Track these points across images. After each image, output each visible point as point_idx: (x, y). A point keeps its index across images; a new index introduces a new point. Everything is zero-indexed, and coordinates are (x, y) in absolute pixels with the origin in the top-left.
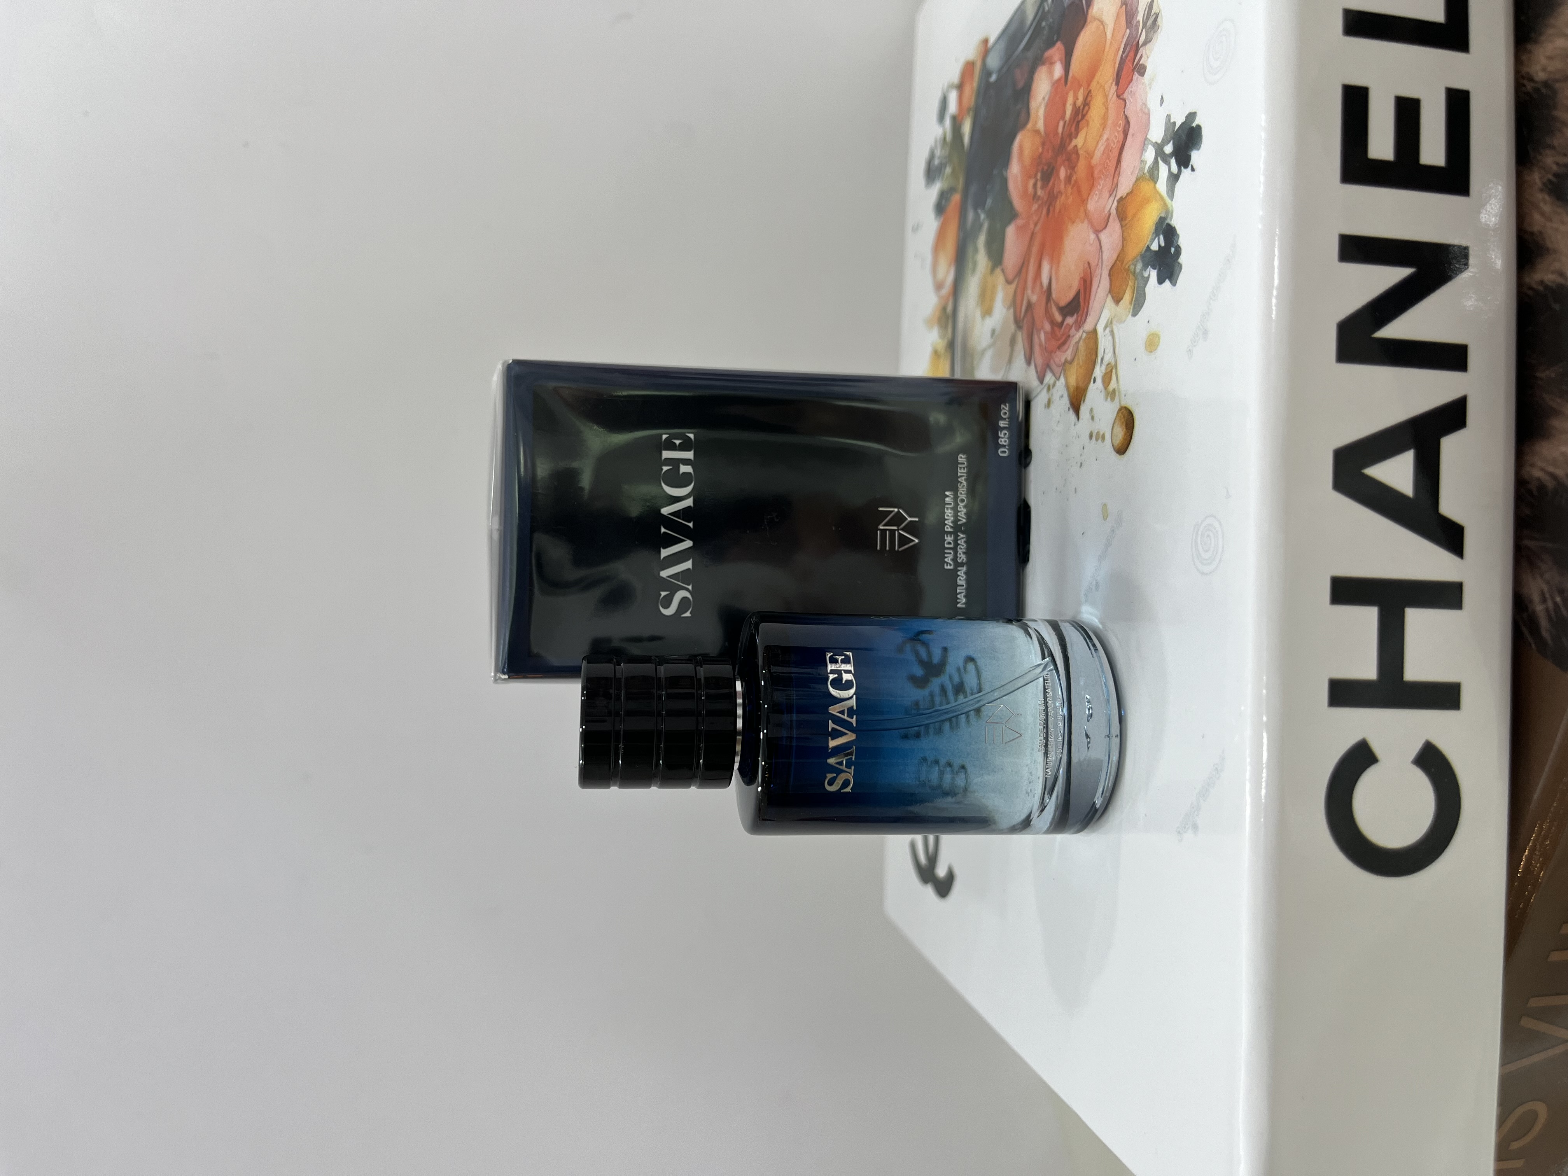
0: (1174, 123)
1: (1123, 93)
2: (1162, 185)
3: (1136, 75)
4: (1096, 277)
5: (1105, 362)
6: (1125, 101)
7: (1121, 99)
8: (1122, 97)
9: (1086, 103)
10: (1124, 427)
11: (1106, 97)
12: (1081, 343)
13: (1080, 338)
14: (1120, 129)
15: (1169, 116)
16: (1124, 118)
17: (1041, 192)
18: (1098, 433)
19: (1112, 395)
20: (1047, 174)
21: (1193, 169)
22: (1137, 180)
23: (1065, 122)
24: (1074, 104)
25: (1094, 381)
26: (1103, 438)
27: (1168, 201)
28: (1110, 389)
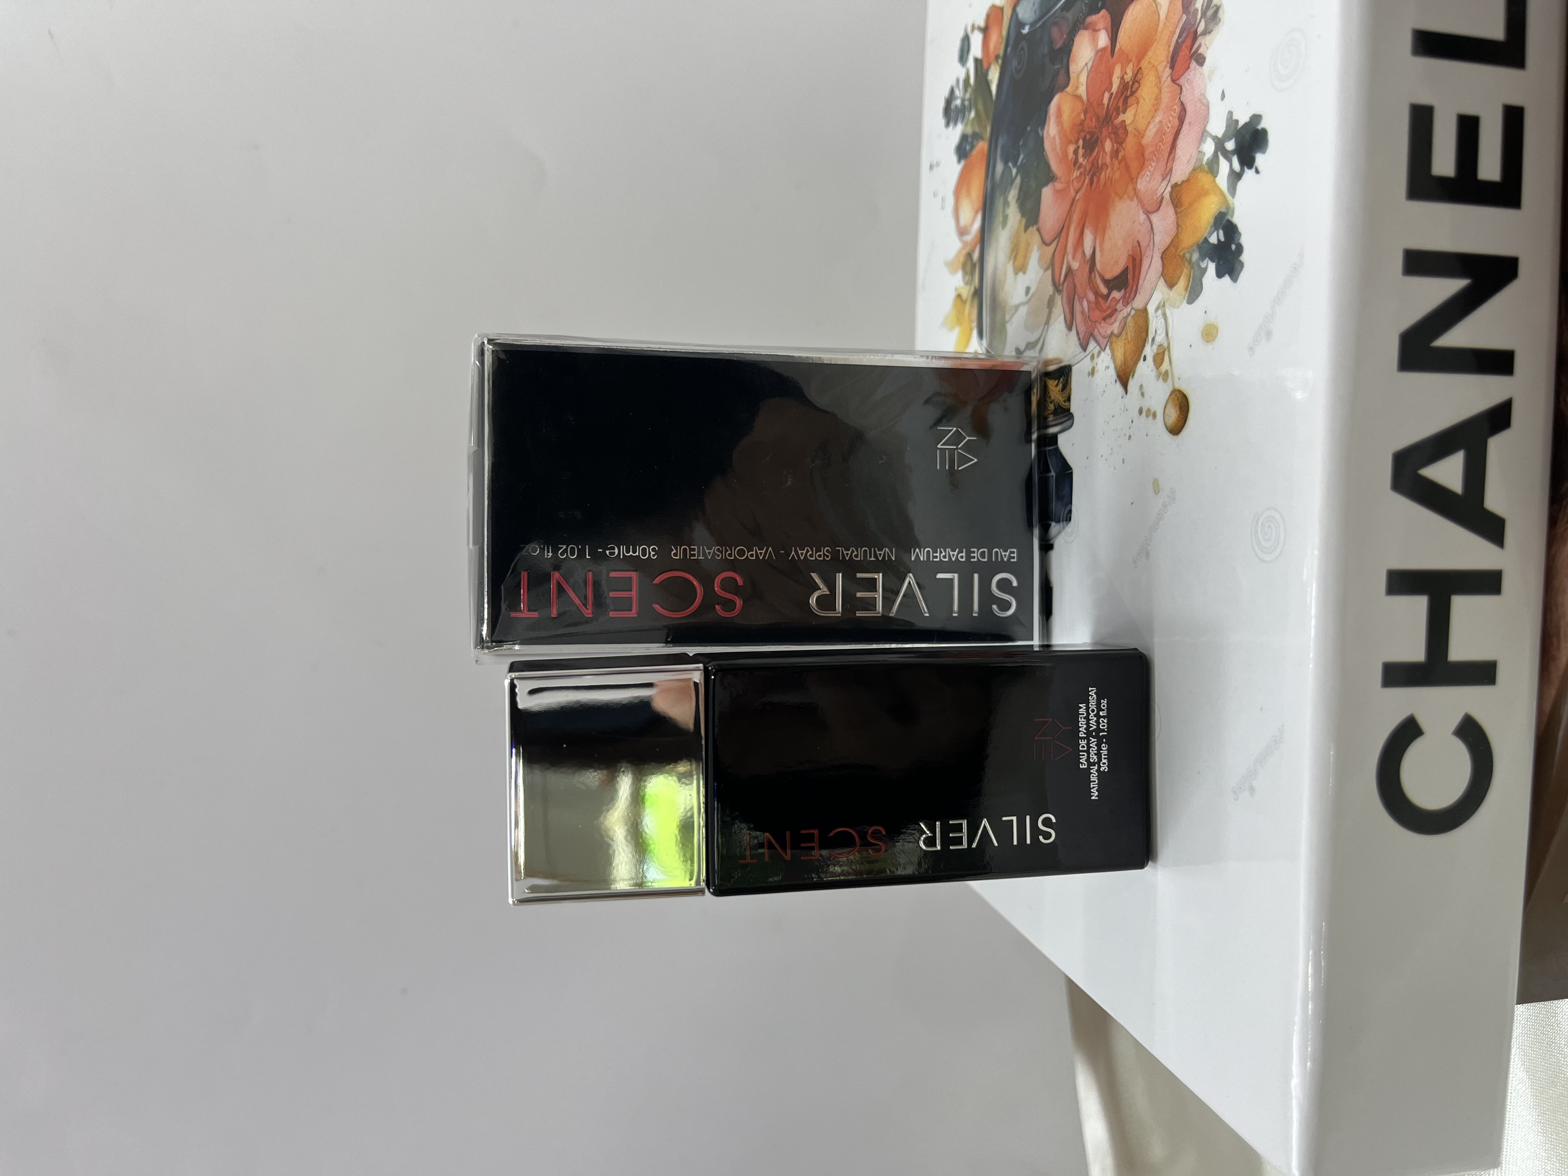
0: (1237, 121)
1: (1179, 79)
3: (1193, 64)
4: (1147, 257)
5: (1157, 343)
6: (1180, 87)
7: (1177, 84)
8: (1177, 82)
11: (1159, 78)
13: (1129, 314)
14: (1175, 114)
15: (1230, 114)
16: (1179, 104)
17: (1084, 160)
18: (1149, 410)
19: (1165, 376)
20: (1091, 144)
21: (1257, 172)
23: (1112, 94)
24: (1122, 78)
25: (1145, 359)
26: (1154, 416)
27: (1229, 197)
28: (1162, 369)
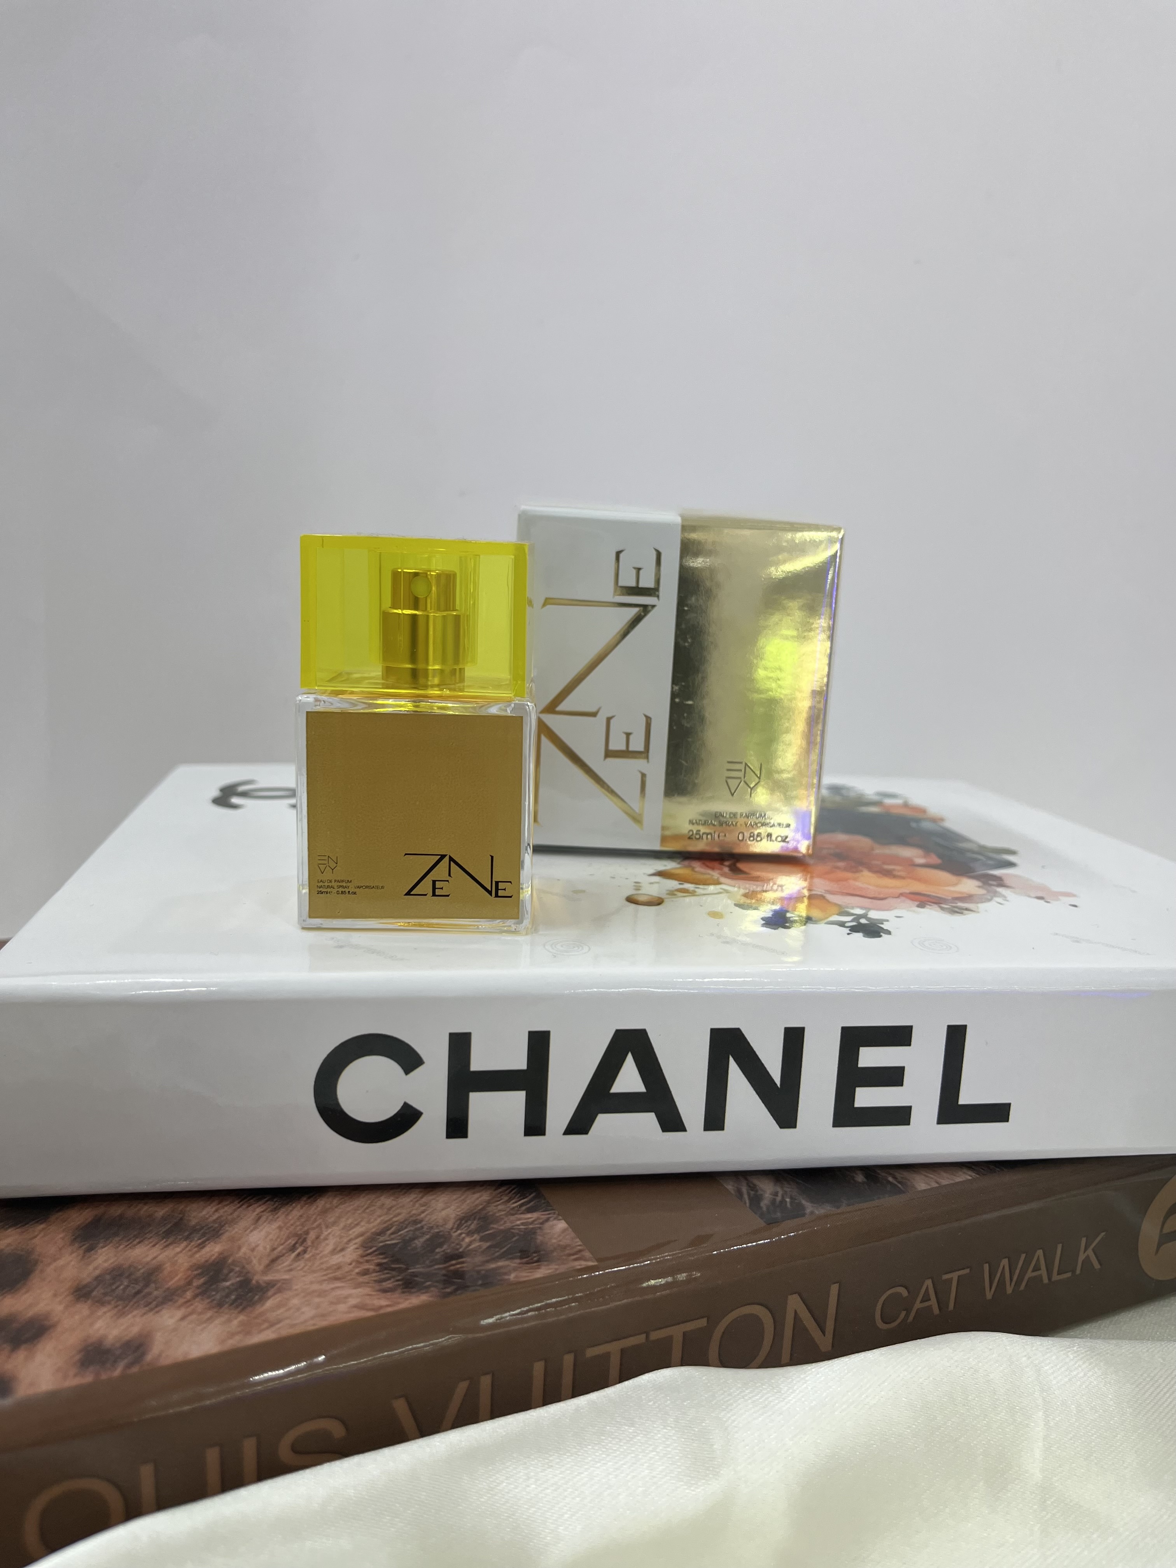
0: (883, 924)
1: (904, 897)
5: (697, 890)
8: (901, 896)
9: (895, 877)
10: (650, 900)
11: (901, 887)
12: (710, 876)
13: (714, 875)
14: (877, 895)
16: (885, 897)
18: (640, 886)
19: (672, 893)
21: (848, 934)
22: (839, 905)
23: (881, 865)
25: (680, 884)
26: (637, 890)
27: (826, 921)
28: (676, 893)
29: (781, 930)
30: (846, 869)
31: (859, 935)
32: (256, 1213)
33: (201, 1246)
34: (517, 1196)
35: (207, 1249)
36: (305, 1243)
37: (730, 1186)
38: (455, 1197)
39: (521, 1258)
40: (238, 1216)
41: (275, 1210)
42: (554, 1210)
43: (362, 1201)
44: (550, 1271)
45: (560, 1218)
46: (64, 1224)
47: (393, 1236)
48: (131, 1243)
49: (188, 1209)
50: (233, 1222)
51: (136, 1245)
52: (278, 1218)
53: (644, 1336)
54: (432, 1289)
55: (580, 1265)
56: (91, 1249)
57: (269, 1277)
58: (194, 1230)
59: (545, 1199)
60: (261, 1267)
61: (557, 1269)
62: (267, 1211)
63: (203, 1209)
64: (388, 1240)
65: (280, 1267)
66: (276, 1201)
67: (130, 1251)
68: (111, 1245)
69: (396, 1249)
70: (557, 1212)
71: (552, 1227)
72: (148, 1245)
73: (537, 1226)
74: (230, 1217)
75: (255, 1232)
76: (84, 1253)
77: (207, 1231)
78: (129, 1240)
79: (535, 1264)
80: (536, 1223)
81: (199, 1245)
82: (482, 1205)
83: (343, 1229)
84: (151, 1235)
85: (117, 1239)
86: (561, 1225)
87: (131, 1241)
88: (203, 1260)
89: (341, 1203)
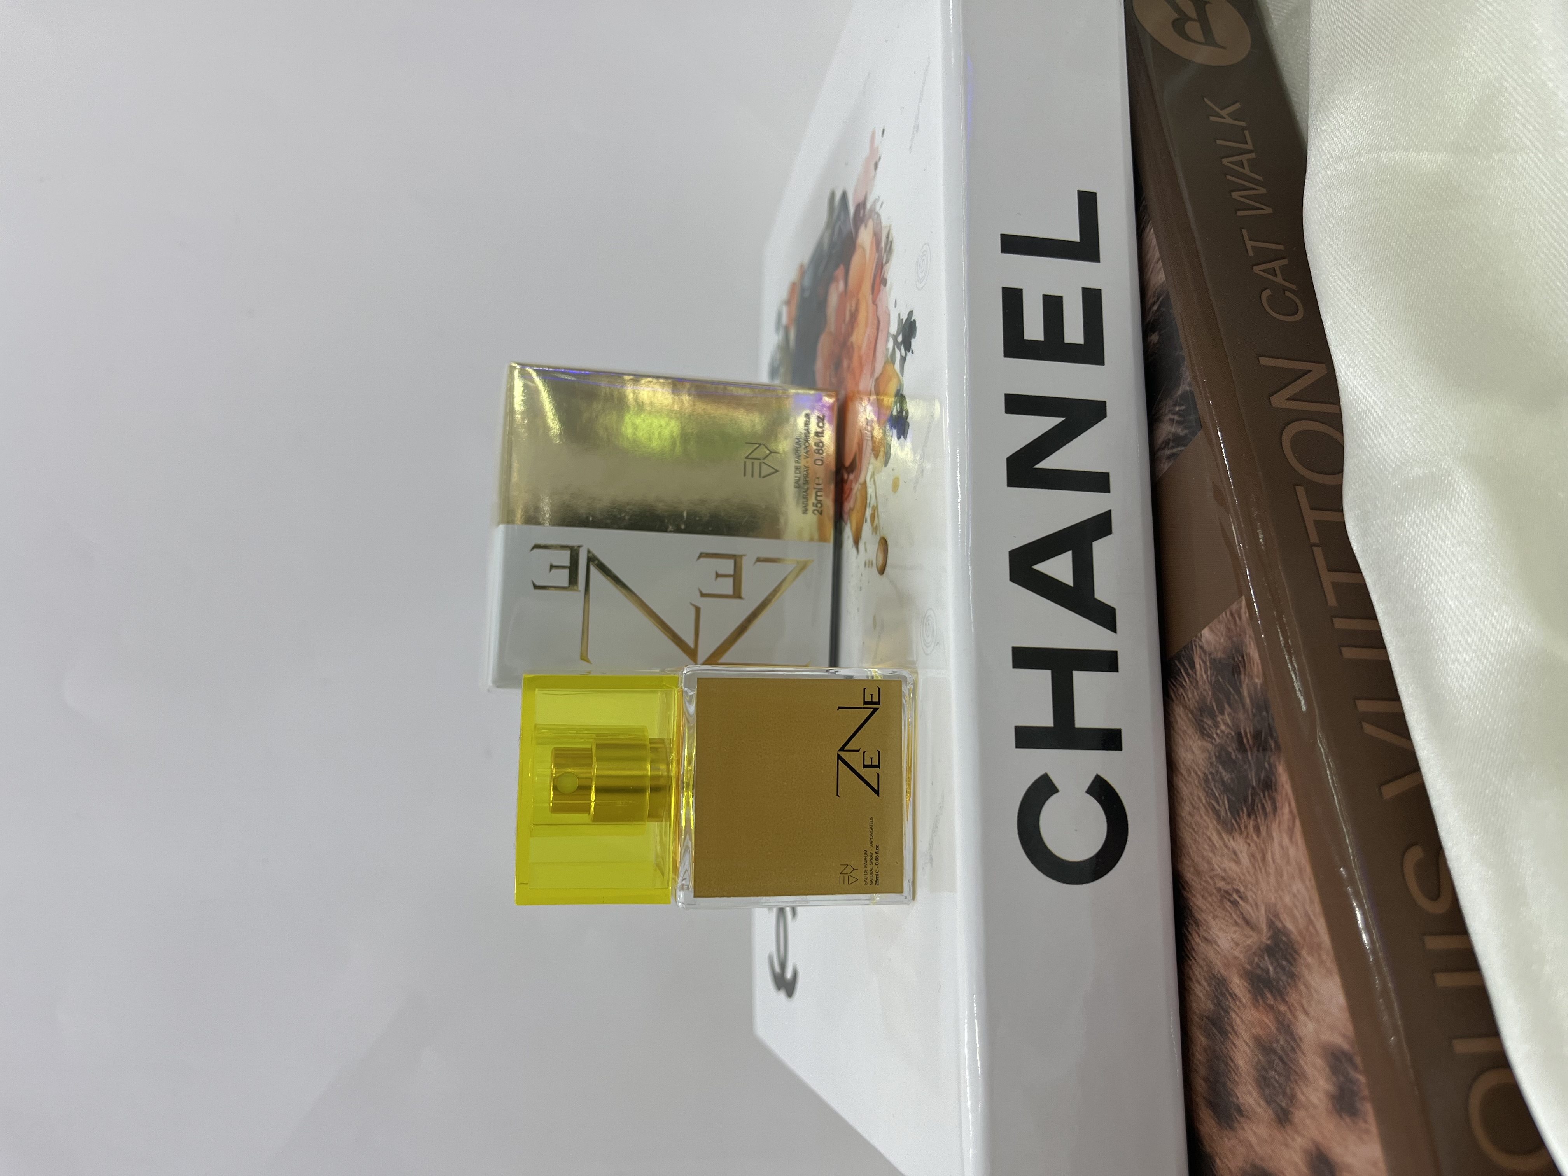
0: (902, 319)
1: (876, 300)
2: (897, 366)
3: (882, 286)
4: (865, 440)
5: (871, 506)
6: (876, 305)
8: (875, 302)
9: (857, 310)
10: (883, 553)
11: (867, 303)
12: (858, 493)
13: (858, 489)
14: (875, 327)
15: (899, 315)
16: (877, 318)
17: (834, 380)
18: (869, 561)
19: (875, 529)
20: (837, 365)
21: (913, 353)
22: (885, 363)
23: (846, 323)
24: (850, 311)
25: (866, 521)
26: (872, 564)
27: (900, 375)
28: (875, 525)
29: (909, 420)
30: (850, 358)
31: (914, 342)
32: (1200, 942)
33: (1235, 998)
34: (1179, 679)
35: (1237, 991)
36: (1229, 891)
37: (1165, 466)
38: (1181, 742)
39: (1239, 673)
40: (1204, 960)
41: (1197, 923)
42: (1191, 641)
43: (1187, 835)
44: (1252, 643)
45: (1199, 635)
46: (1215, 1138)
47: (1221, 803)
48: (1232, 1068)
49: (1198, 1012)
50: (1209, 965)
51: (1235, 1064)
52: (1205, 920)
53: (1315, 549)
54: (1272, 761)
55: (1246, 614)
56: (1240, 1111)
57: (1264, 926)
58: (1219, 1004)
59: (1181, 651)
60: (1254, 934)
61: (1250, 637)
62: (1198, 931)
63: (1198, 997)
64: (1224, 808)
65: (1253, 915)
66: (1188, 922)
67: (1240, 1070)
68: (1235, 1089)
69: (1234, 799)
70: (1194, 638)
71: (1208, 643)
72: (1233, 1051)
73: (1207, 658)
74: (1205, 969)
75: (1219, 943)
76: (1244, 1116)
77: (1219, 991)
78: (1230, 1072)
79: (1245, 658)
80: (1204, 660)
81: (1233, 998)
82: (1188, 714)
83: (1213, 852)
84: (1225, 1049)
85: (1228, 1083)
86: (1206, 633)
87: (1231, 1069)
88: (1248, 995)
89: (1189, 856)
